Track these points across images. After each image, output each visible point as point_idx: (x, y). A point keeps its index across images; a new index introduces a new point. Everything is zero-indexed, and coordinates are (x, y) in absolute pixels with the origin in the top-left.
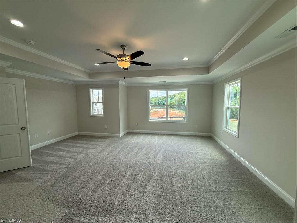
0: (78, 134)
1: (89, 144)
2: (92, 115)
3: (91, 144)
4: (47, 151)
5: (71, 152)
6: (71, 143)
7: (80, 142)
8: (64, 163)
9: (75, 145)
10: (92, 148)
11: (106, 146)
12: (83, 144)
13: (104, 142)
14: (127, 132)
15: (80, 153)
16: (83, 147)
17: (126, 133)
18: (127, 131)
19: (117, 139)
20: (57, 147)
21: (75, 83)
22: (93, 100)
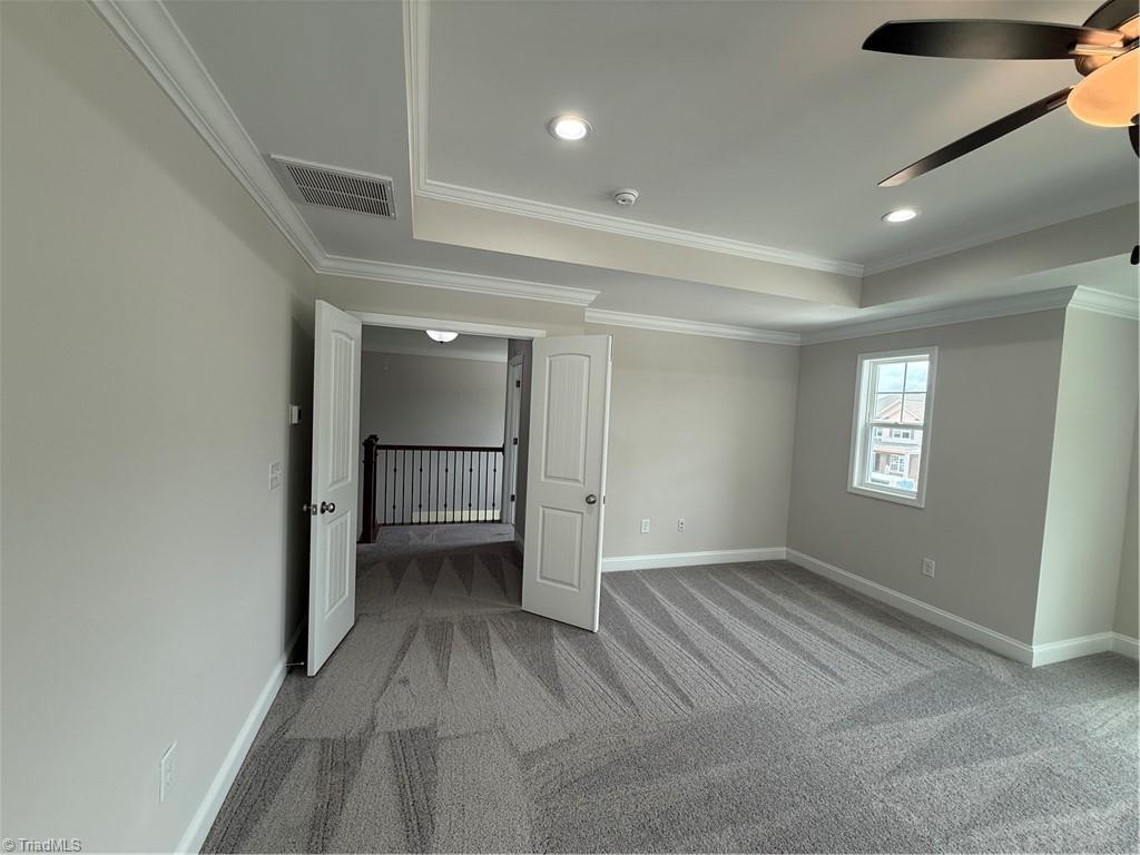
0: (784, 557)
1: (811, 629)
2: (855, 484)
3: (822, 636)
4: (658, 595)
5: (724, 635)
6: (742, 591)
7: (779, 599)
8: (676, 679)
9: (753, 605)
10: (822, 667)
11: (907, 689)
12: (787, 615)
13: (900, 654)
14: (1110, 648)
15: (758, 661)
16: (782, 636)
17: (1089, 652)
18: (1105, 640)
19: (1001, 672)
20: (692, 591)
21: (799, 339)
22: (870, 414)
